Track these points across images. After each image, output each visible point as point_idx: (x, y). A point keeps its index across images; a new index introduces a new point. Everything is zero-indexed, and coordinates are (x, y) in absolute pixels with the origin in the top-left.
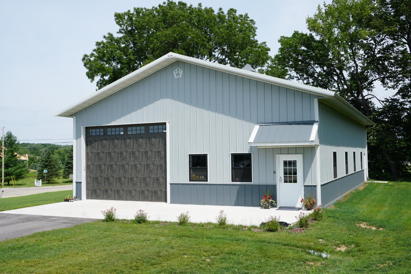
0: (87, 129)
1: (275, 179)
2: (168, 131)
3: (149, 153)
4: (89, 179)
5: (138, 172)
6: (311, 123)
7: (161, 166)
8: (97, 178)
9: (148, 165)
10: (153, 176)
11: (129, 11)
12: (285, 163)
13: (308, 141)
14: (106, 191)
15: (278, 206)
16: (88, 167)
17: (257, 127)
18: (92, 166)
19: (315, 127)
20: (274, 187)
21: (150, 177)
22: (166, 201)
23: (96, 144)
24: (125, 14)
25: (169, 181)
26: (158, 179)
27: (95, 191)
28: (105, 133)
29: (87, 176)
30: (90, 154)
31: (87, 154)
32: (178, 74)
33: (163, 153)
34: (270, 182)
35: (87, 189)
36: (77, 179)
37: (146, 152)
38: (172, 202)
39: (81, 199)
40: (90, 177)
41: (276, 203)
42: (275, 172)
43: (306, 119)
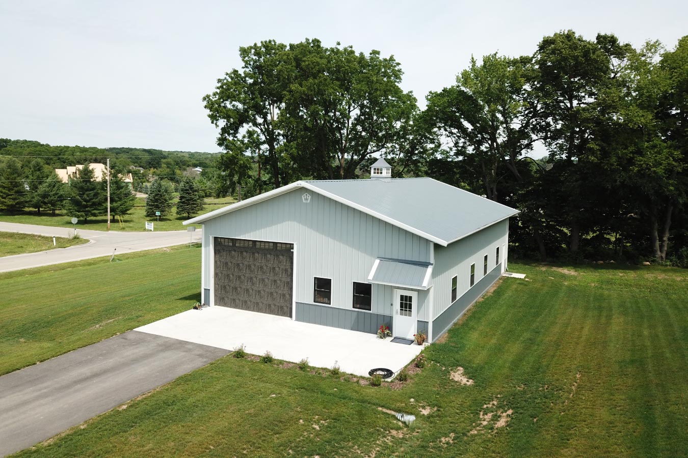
0: (216, 239)
1: (391, 310)
2: (295, 251)
3: (277, 269)
4: (217, 286)
5: (265, 286)
6: (426, 265)
7: (288, 283)
8: (225, 287)
9: (275, 281)
10: (280, 292)
11: (255, 45)
12: (402, 297)
13: (421, 286)
14: (234, 300)
15: (394, 335)
16: (216, 275)
17: (377, 261)
18: (220, 274)
19: (430, 270)
20: (391, 318)
21: (277, 293)
22: (291, 316)
23: (225, 253)
24: (251, 48)
25: (295, 300)
26: (284, 295)
27: (223, 299)
28: (234, 245)
29: (215, 284)
30: (218, 262)
31: (216, 262)
32: (306, 199)
33: (289, 270)
34: (387, 313)
35: (215, 296)
36: (205, 285)
37: (274, 268)
38: (297, 319)
39: (209, 305)
40: (218, 284)
41: (392, 333)
42: (392, 305)
43: (422, 260)
